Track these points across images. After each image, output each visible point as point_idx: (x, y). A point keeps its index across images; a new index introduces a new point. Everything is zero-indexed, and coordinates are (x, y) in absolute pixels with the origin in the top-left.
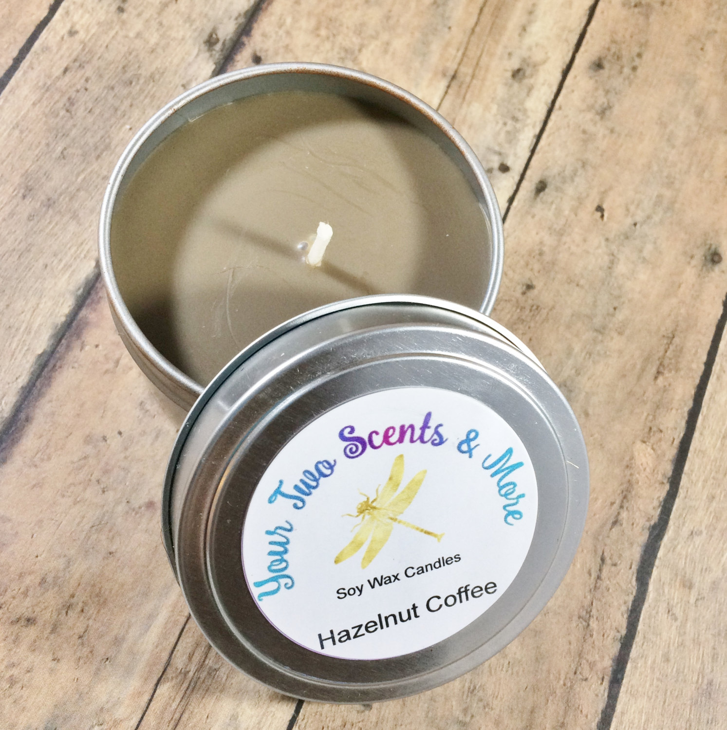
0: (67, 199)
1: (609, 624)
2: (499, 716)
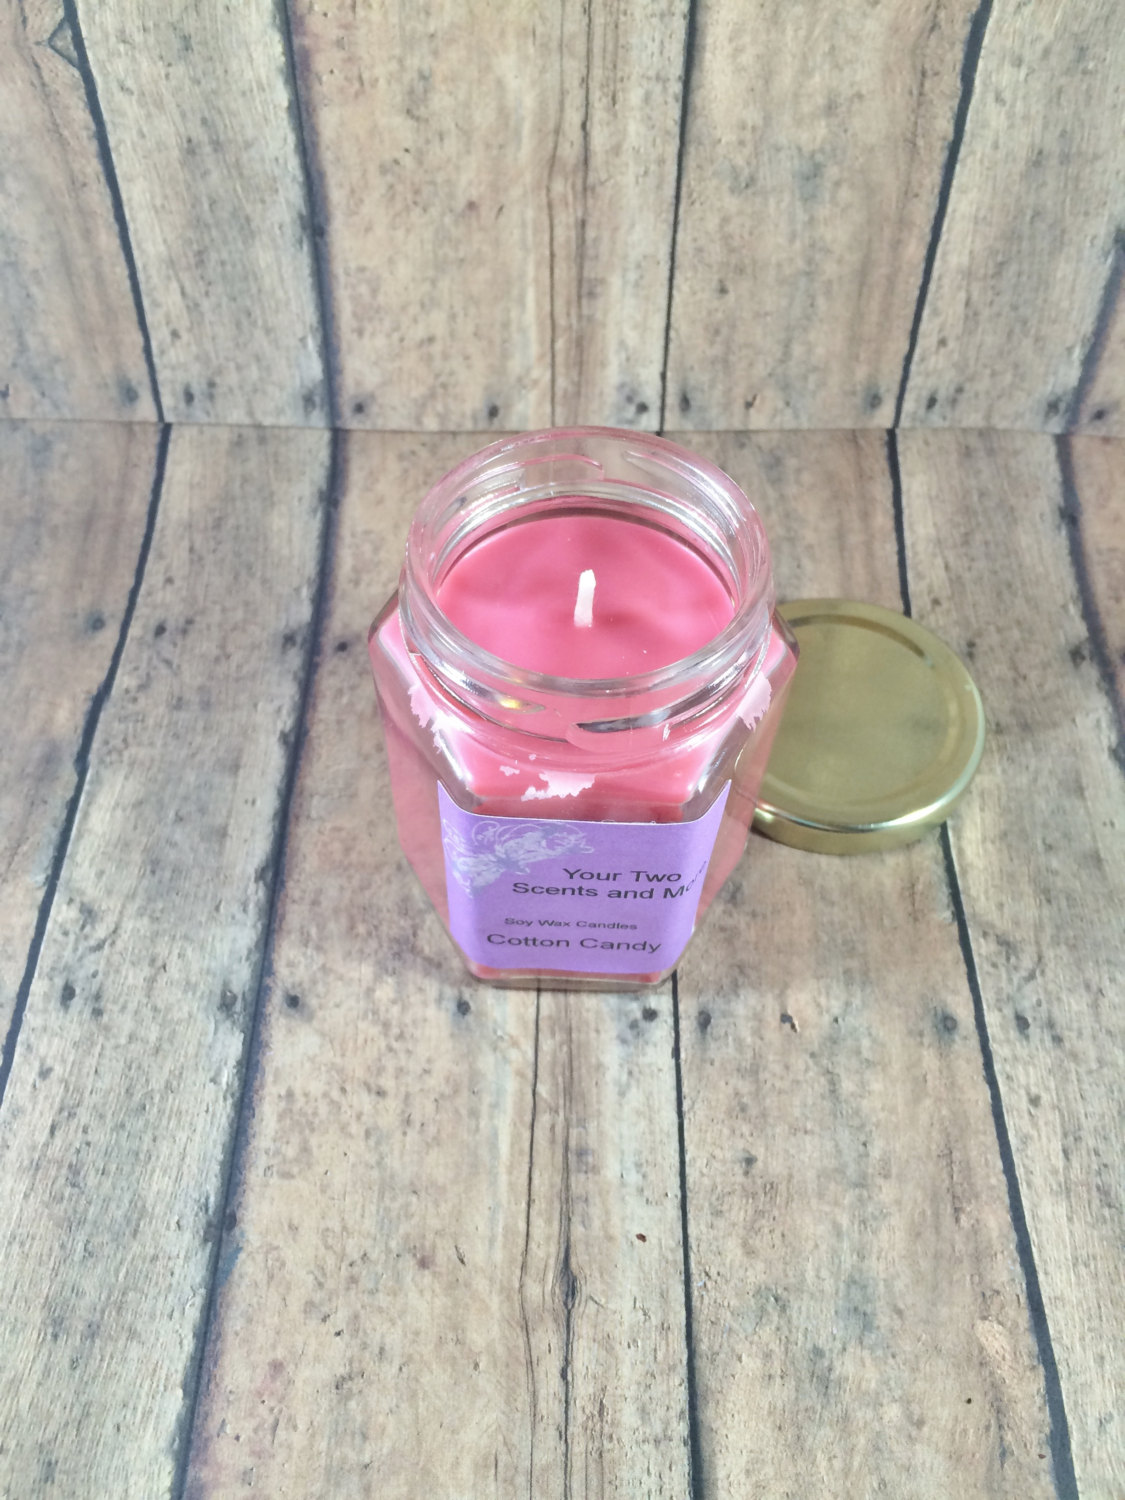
0: (114, 1313)
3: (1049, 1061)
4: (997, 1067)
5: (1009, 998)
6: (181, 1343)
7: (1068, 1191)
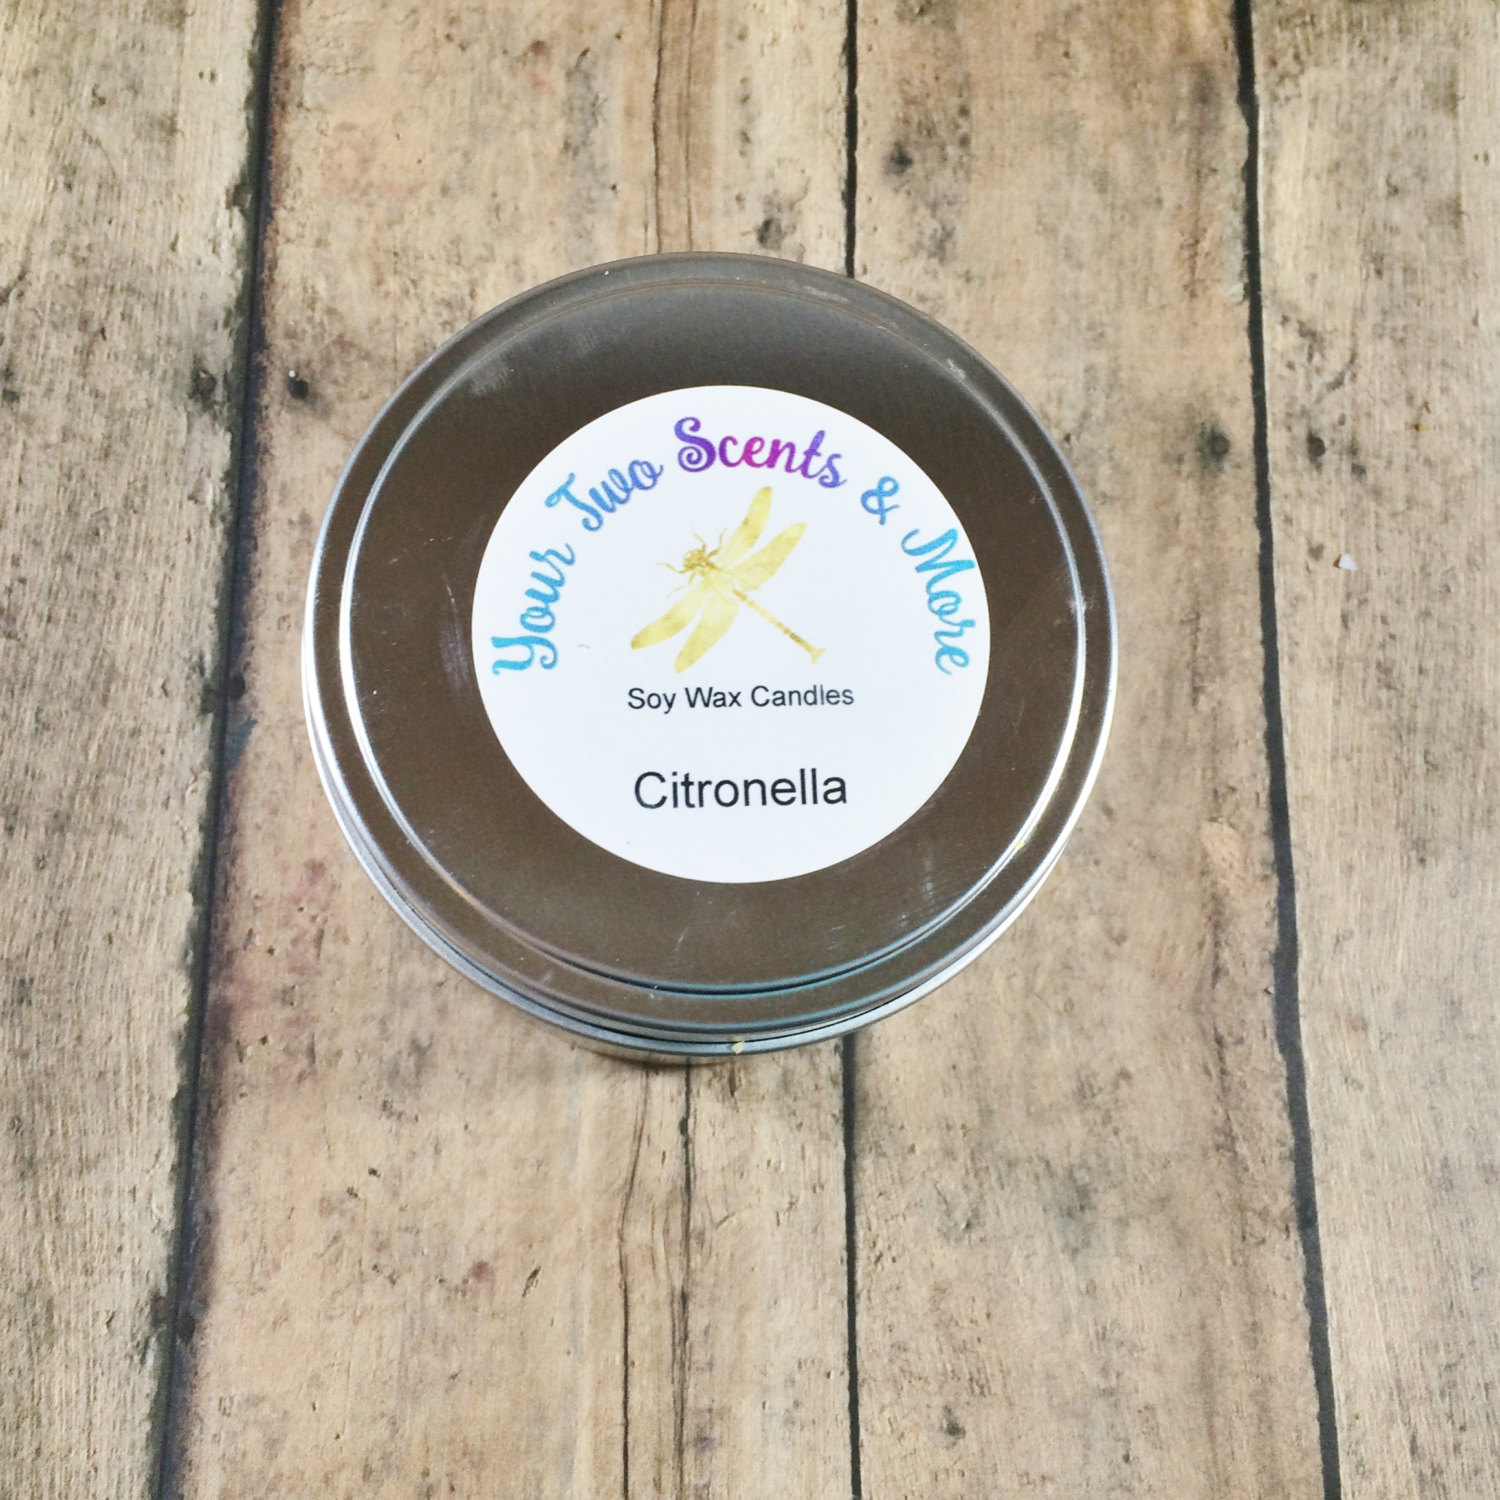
0: (87, 801)
1: (1265, 1139)
2: (1158, 1356)
3: (1343, 499)
4: (1274, 506)
5: (1304, 413)
6: (183, 837)
7: (1340, 667)
